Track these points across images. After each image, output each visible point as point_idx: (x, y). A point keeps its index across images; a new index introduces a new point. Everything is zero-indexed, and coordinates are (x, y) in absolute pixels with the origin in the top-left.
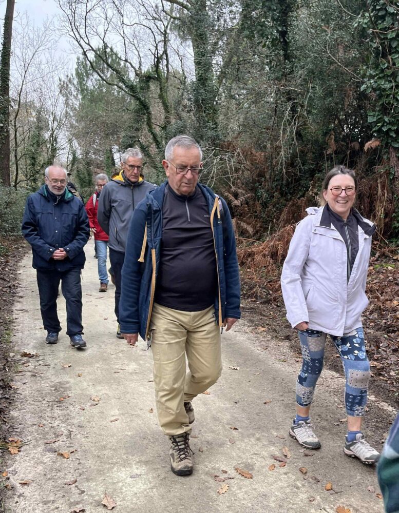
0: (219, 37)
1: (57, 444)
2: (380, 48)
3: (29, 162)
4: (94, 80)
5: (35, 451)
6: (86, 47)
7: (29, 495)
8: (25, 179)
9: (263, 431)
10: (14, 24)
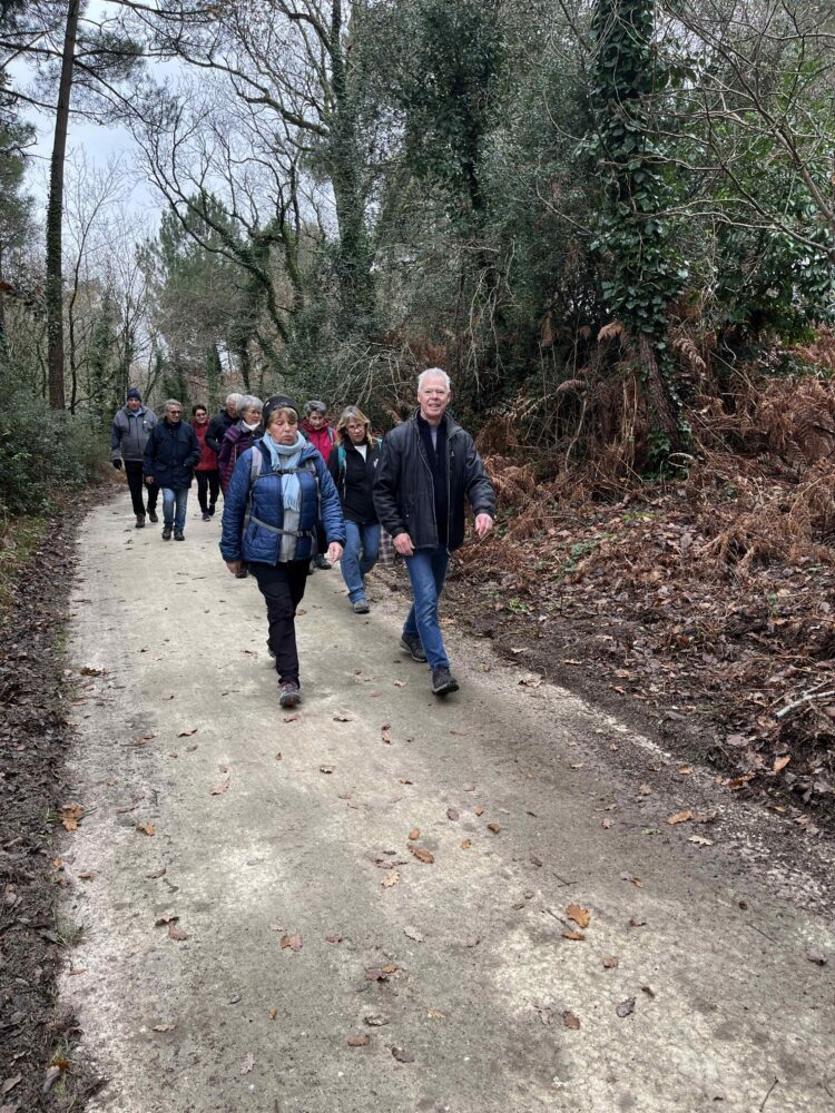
0: (373, 174)
1: (135, 812)
2: (618, 186)
3: (91, 370)
4: (188, 246)
5: (102, 825)
6: (176, 197)
7: (94, 894)
8: (86, 396)
9: (452, 786)
10: (66, 165)
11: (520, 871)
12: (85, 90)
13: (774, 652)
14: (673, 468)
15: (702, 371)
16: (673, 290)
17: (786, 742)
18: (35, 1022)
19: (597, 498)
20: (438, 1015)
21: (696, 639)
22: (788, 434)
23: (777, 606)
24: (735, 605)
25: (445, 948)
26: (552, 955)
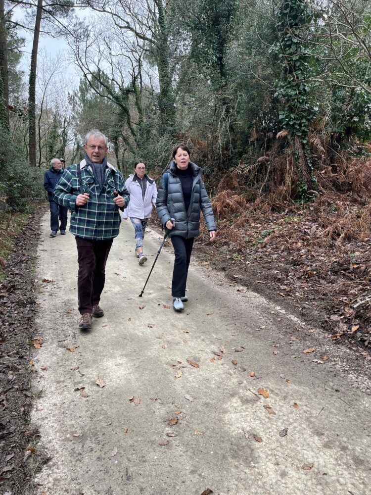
0: (176, 62)
1: (66, 342)
2: (288, 67)
5: (51, 347)
6: (86, 71)
7: (47, 377)
8: (45, 161)
9: (207, 335)
10: (38, 56)
11: (236, 372)
12: (47, 22)
13: (352, 280)
14: (308, 197)
15: (323, 154)
16: (311, 116)
17: (357, 319)
18: (21, 431)
19: (273, 210)
20: (200, 433)
21: (317, 273)
22: (361, 183)
23: (354, 260)
24: (335, 259)
25: (203, 404)
26: (250, 409)
